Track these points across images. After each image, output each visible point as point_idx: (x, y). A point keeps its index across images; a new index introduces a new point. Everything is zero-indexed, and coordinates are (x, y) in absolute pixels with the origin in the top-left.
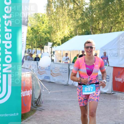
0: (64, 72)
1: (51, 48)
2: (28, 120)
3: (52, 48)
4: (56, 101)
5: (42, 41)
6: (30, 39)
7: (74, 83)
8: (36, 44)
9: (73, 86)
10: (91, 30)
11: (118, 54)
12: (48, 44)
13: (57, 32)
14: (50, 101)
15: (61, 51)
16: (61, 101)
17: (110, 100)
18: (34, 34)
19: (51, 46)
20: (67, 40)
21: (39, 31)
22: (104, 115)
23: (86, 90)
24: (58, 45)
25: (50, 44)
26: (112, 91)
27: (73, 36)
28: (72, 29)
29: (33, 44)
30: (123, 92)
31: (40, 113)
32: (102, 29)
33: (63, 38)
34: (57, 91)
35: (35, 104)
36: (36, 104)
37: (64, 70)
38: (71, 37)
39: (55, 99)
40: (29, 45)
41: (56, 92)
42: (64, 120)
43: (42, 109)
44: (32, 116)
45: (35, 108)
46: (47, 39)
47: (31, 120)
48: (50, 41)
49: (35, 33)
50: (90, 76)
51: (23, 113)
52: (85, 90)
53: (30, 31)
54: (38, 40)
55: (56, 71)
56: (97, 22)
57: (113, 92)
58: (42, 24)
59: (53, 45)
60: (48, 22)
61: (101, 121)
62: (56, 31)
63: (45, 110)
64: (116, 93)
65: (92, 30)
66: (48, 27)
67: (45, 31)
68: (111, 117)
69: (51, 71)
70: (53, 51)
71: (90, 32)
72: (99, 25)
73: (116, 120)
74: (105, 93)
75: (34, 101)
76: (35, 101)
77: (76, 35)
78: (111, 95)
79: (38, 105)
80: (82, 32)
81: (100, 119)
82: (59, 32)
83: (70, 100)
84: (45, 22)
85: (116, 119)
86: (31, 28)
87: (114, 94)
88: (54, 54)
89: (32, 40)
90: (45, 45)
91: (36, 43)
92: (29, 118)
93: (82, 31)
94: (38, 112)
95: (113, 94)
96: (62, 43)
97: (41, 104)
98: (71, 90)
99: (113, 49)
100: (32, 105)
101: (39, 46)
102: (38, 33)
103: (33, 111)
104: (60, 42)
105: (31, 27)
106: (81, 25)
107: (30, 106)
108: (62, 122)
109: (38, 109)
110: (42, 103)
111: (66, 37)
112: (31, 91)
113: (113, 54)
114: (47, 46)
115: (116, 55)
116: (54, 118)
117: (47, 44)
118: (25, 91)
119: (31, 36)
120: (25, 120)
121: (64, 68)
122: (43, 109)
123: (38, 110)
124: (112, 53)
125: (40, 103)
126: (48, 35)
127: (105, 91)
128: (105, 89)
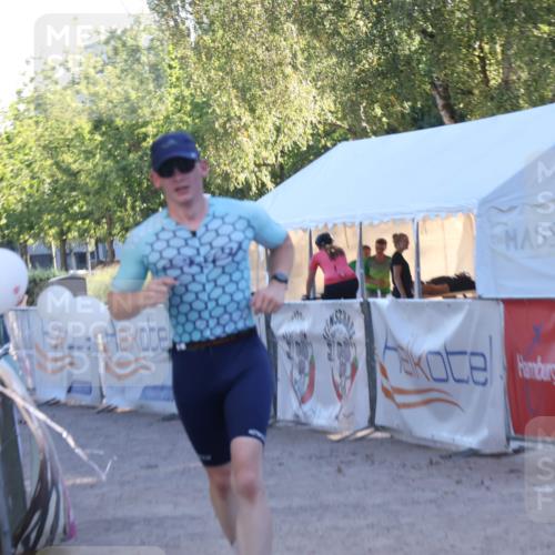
7: (305, 414)
8: (133, 207)
9: (299, 427)
13: (239, 130)
26: (508, 439)
54: (139, 185)
57: (514, 445)
66: (188, 107)
74: (472, 453)
78: (504, 460)
87: (521, 456)
127: (470, 441)
128: (471, 430)
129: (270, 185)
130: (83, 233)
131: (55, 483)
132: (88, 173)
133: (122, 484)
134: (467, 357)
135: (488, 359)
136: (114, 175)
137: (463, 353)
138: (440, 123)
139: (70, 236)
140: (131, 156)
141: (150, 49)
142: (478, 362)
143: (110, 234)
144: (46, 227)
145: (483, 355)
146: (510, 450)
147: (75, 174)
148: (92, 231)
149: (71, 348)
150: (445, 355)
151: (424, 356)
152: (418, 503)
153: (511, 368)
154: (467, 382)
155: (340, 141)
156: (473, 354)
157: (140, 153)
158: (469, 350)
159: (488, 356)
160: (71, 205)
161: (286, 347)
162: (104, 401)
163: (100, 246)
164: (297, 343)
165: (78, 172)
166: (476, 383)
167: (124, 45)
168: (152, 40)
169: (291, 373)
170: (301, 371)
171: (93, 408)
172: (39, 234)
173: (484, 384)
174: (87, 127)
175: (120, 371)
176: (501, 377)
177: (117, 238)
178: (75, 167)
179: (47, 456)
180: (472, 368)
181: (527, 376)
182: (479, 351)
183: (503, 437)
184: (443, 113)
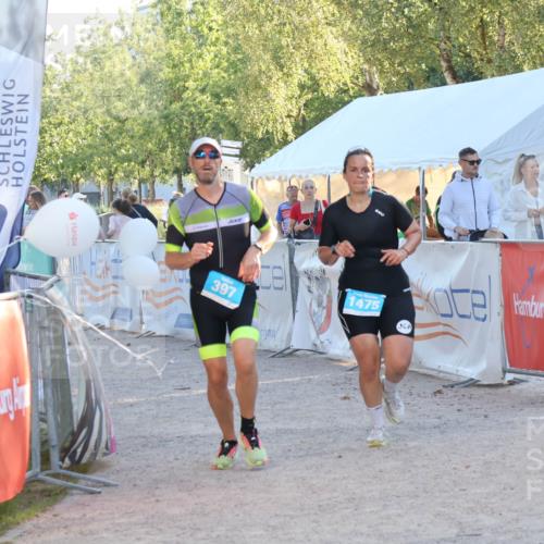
0: (267, 288)
9: (318, 356)
14: (163, 442)
15: (280, 179)
17: (486, 416)
25: (231, 148)
26: (504, 372)
35: (62, 460)
36: (72, 459)
43: (99, 482)
44: (28, 525)
57: (510, 377)
63: (116, 485)
74: (472, 384)
78: (501, 390)
79: (84, 461)
87: (516, 387)
92: (11, 535)
94: (76, 498)
95: (511, 383)
96: (298, 135)
97: (99, 458)
98: (298, 379)
109: (81, 484)
110: (105, 454)
121: (268, 267)
122: (106, 485)
123: (74, 492)
125: (94, 455)
127: (470, 372)
128: (474, 361)
129: (291, 136)
130: (128, 174)
131: (98, 402)
132: (135, 120)
133: (158, 404)
134: (469, 294)
135: (487, 297)
136: (157, 123)
137: (467, 291)
138: (444, 83)
139: (116, 176)
140: (173, 106)
141: (192, 12)
142: (479, 299)
143: (152, 175)
144: (96, 168)
145: (483, 293)
146: (505, 382)
147: (123, 122)
148: (136, 173)
149: (115, 277)
150: (449, 293)
151: (432, 293)
152: (424, 429)
153: (508, 306)
154: (469, 317)
155: (356, 97)
156: (474, 292)
157: (181, 104)
158: (471, 289)
159: (487, 294)
160: (119, 147)
161: (307, 282)
162: (144, 327)
163: (142, 186)
164: (317, 278)
165: (127, 119)
166: (477, 319)
167: (169, 8)
168: (195, 4)
169: (311, 304)
170: (320, 305)
171: (133, 333)
172: (89, 174)
173: (484, 320)
174: (135, 80)
175: (158, 300)
176: (499, 314)
177: (158, 180)
178: (123, 115)
179: (91, 378)
180: (474, 305)
181: (522, 313)
182: (480, 289)
183: (500, 369)
184: (446, 74)
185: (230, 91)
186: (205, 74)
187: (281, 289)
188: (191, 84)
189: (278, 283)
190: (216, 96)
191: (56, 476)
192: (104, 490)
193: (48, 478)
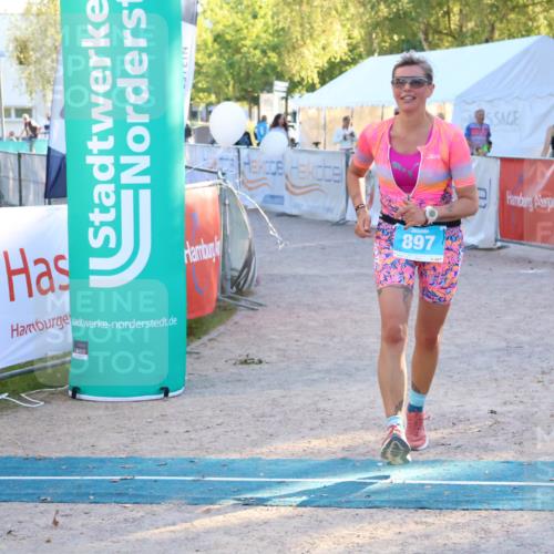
0: (329, 181)
1: (284, 102)
2: (210, 340)
3: (286, 99)
4: (302, 278)
5: (254, 79)
6: (210, 71)
8: (234, 87)
10: (421, 36)
11: (517, 115)
12: (275, 88)
13: (302, 46)
14: (283, 278)
15: (318, 109)
16: (321, 277)
18: (226, 56)
19: (284, 95)
20: (337, 72)
21: (243, 42)
22: (469, 321)
23: (407, 244)
24: (308, 91)
25: (280, 86)
26: (496, 240)
27: (361, 56)
28: (357, 34)
29: (219, 87)
30: (533, 243)
31: (251, 317)
32: (461, 30)
33: (326, 65)
34: (307, 244)
35: (232, 288)
36: (237, 288)
37: (329, 173)
38: (354, 62)
39: (301, 271)
40: (209, 93)
41: (304, 248)
42: (331, 340)
43: (254, 303)
44: (221, 328)
45: (231, 301)
46: (269, 71)
47: (219, 339)
48: (280, 77)
49: (227, 52)
50: (411, 195)
51: (193, 316)
52: (404, 245)
53: (210, 45)
54: (239, 74)
55: (303, 178)
56: (441, 8)
57: (499, 244)
58: (252, 21)
59: (290, 91)
60: (270, 13)
61: (459, 341)
62: (301, 43)
63: (265, 306)
64: (511, 245)
65: (426, 34)
66: (271, 31)
67: (261, 43)
68: (492, 327)
69: (287, 177)
70: (290, 110)
71: (420, 42)
72: (449, 18)
73: (510, 336)
74: (474, 248)
75: (229, 277)
76: (232, 277)
77: (370, 53)
78: (493, 252)
79: (244, 289)
80: (390, 44)
81: (456, 334)
82: (311, 47)
83: (353, 271)
84: (262, 13)
85: (508, 331)
86: (215, 33)
87: (501, 251)
88: (295, 121)
89: (219, 74)
90: (262, 91)
91: (232, 83)
92: (213, 334)
93: (392, 39)
94: (243, 313)
95: (499, 248)
96: (323, 83)
97: (253, 288)
99: (500, 99)
100: (223, 290)
101: (243, 93)
102: (238, 51)
103: (225, 309)
104: (317, 81)
105: (212, 31)
106: (386, 18)
107: (216, 293)
108: (324, 345)
109: (243, 303)
110: (256, 286)
111: (338, 60)
112: (219, 244)
113: (500, 116)
114: (270, 95)
115: (511, 118)
116: (297, 331)
117: (269, 88)
118: (199, 243)
119: (214, 62)
120: (201, 341)
121: (329, 167)
122: (261, 305)
123: (242, 308)
124: (497, 113)
125: (250, 285)
126: (274, 57)
127: (473, 241)
128: (474, 234)
129: (318, 86)
135: (488, 193)
145: (485, 190)
146: (497, 247)
159: (487, 190)
166: (480, 206)
173: (484, 207)
175: (250, 185)
176: (495, 203)
182: (483, 187)
183: (493, 239)
185: (275, 48)
186: (258, 37)
187: (338, 182)
188: (248, 43)
189: (337, 178)
190: (264, 52)
191: (230, 297)
192: (260, 308)
193: (226, 300)
